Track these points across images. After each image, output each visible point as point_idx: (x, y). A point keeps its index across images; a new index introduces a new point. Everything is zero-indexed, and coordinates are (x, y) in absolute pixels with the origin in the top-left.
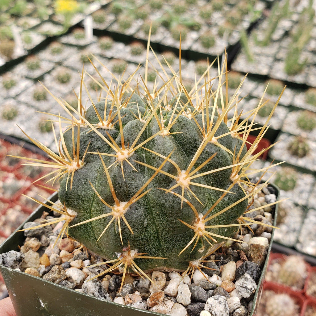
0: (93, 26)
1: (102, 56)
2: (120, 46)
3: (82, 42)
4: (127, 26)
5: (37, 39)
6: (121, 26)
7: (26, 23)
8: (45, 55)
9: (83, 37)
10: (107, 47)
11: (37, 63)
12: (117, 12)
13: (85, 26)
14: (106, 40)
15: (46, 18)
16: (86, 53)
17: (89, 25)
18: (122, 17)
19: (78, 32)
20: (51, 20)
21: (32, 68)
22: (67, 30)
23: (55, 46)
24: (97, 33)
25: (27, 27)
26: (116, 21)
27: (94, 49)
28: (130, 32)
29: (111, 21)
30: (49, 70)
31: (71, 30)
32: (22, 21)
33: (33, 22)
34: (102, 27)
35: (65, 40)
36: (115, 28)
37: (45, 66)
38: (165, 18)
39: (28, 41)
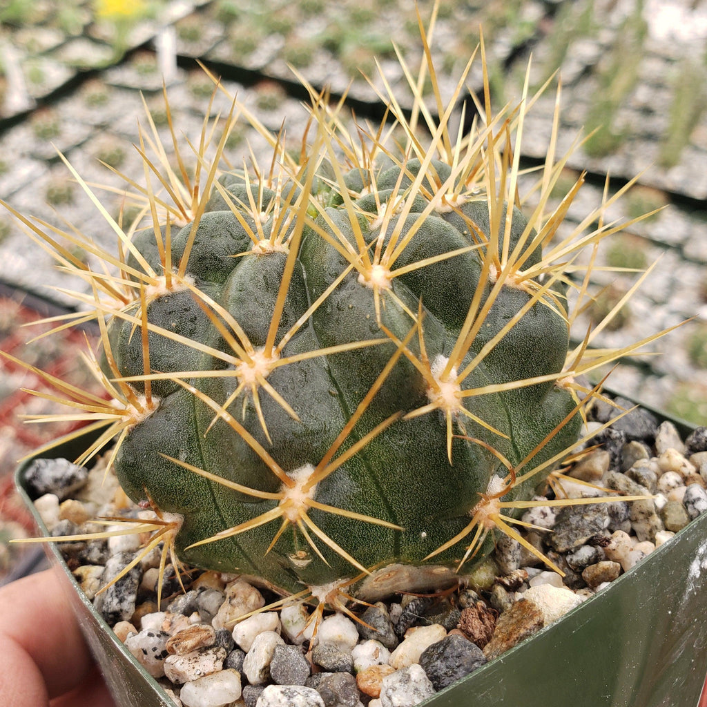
0: (177, 50)
1: (196, 113)
2: (232, 92)
3: (152, 83)
4: (249, 48)
5: (56, 75)
6: (237, 49)
7: (33, 41)
8: (73, 108)
9: (153, 70)
10: (206, 93)
11: (55, 126)
12: (229, 18)
13: (157, 50)
14: (206, 78)
15: (76, 32)
16: (160, 105)
17: (168, 46)
18: (240, 31)
19: (143, 61)
20: (88, 34)
21: (45, 135)
22: (120, 57)
23: (93, 89)
24: (186, 63)
25: (37, 49)
26: (225, 38)
27: (179, 98)
28: (255, 61)
29: (215, 38)
30: (81, 140)
31: (128, 57)
32: (25, 36)
33: (49, 38)
34: (195, 51)
35: (118, 76)
36: (224, 53)
37: (73, 132)
38: (330, 35)
39: (37, 78)
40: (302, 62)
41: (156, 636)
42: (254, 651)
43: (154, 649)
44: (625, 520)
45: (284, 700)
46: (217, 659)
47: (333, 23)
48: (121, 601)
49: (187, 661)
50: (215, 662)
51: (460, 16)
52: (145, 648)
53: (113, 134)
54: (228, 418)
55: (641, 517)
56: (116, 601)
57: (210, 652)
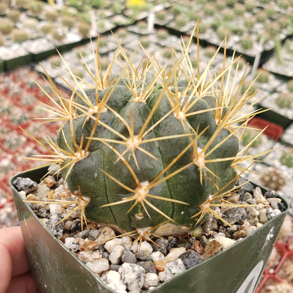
0: (155, 22)
1: (158, 44)
2: (174, 39)
3: (143, 32)
4: (183, 24)
5: (109, 26)
6: (178, 24)
7: (102, 13)
8: (113, 38)
9: (146, 28)
10: (163, 38)
11: (106, 42)
12: (177, 13)
13: (148, 21)
14: (163, 32)
15: (119, 12)
16: (145, 40)
17: (152, 20)
18: (179, 18)
19: (142, 24)
20: (123, 13)
21: (101, 45)
22: (133, 22)
23: (122, 31)
24: (157, 27)
25: (104, 16)
26: (173, 20)
27: (153, 38)
28: (184, 29)
29: (170, 20)
30: (114, 49)
31: (135, 23)
32: (100, 12)
33: (108, 13)
34: (162, 23)
35: (131, 29)
36: (173, 25)
37: (111, 46)
38: (215, 22)
39: (102, 26)
40: (202, 31)
41: (75, 244)
42: (114, 252)
43: (75, 249)
44: (246, 218)
45: (131, 268)
46: (100, 254)
47: (217, 19)
48: (58, 231)
49: (88, 254)
50: (99, 255)
51: (268, 22)
52: (71, 248)
53: (126, 48)
54: (123, 159)
55: (251, 217)
56: (56, 231)
57: (97, 251)
